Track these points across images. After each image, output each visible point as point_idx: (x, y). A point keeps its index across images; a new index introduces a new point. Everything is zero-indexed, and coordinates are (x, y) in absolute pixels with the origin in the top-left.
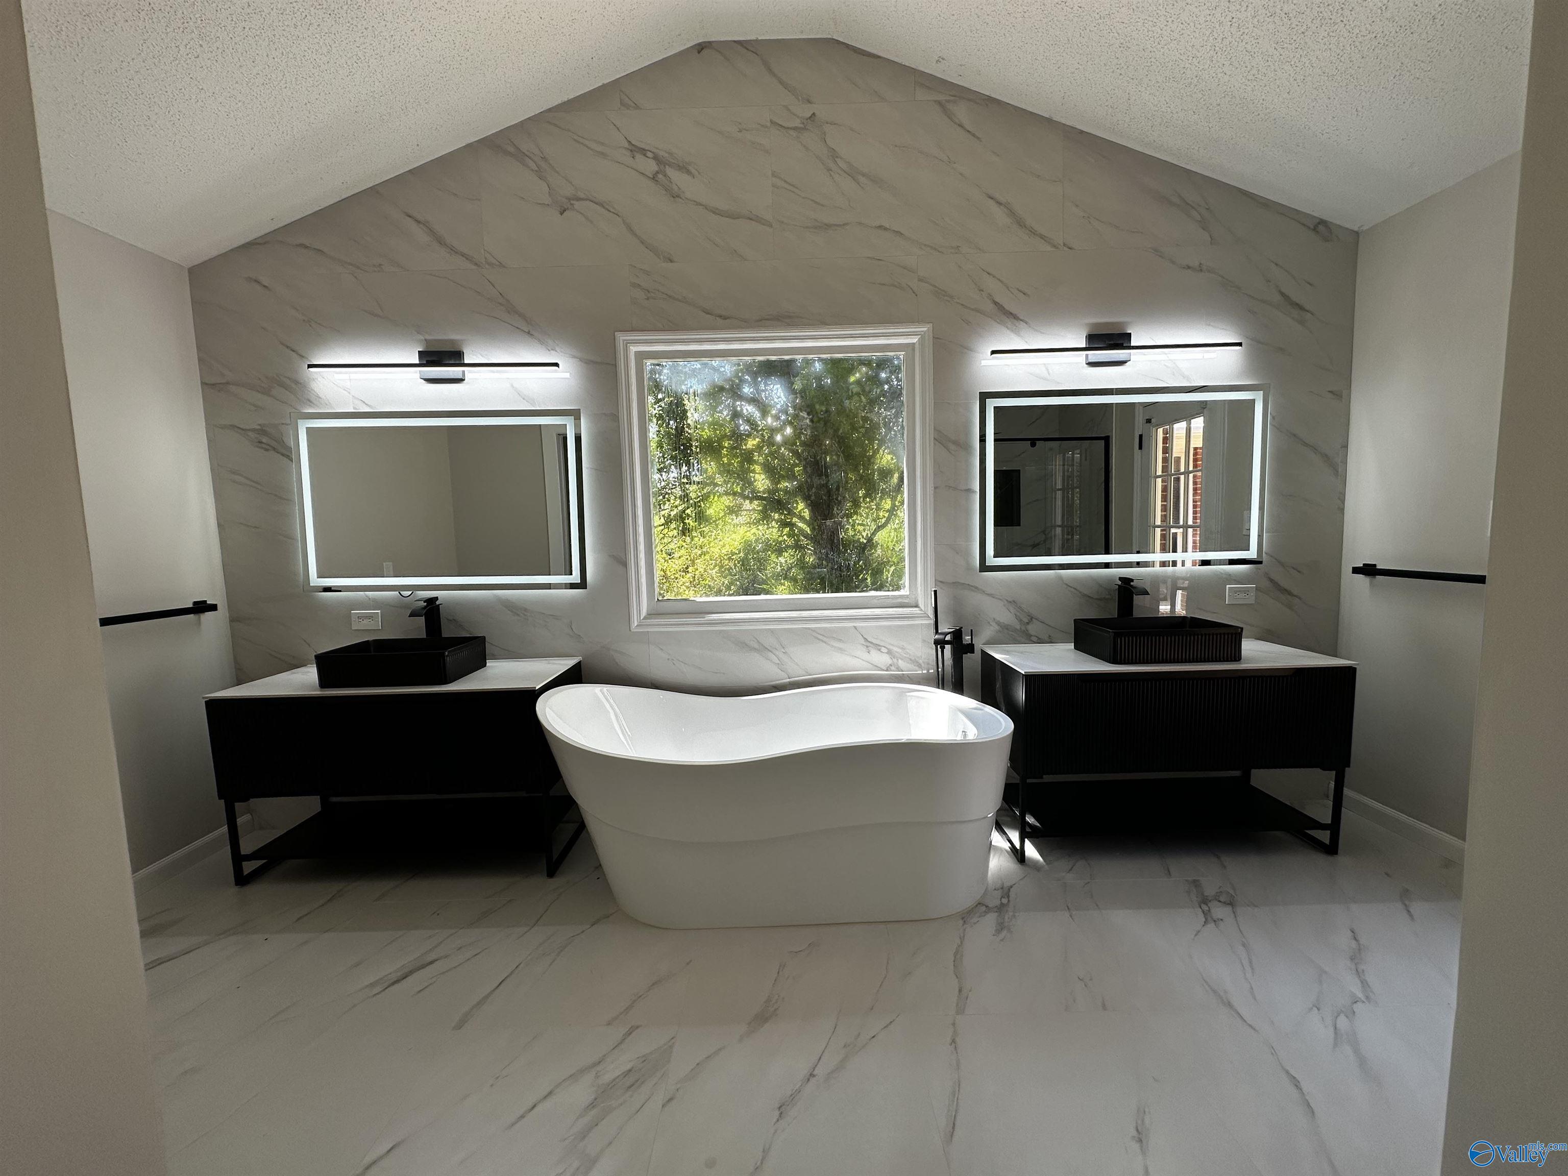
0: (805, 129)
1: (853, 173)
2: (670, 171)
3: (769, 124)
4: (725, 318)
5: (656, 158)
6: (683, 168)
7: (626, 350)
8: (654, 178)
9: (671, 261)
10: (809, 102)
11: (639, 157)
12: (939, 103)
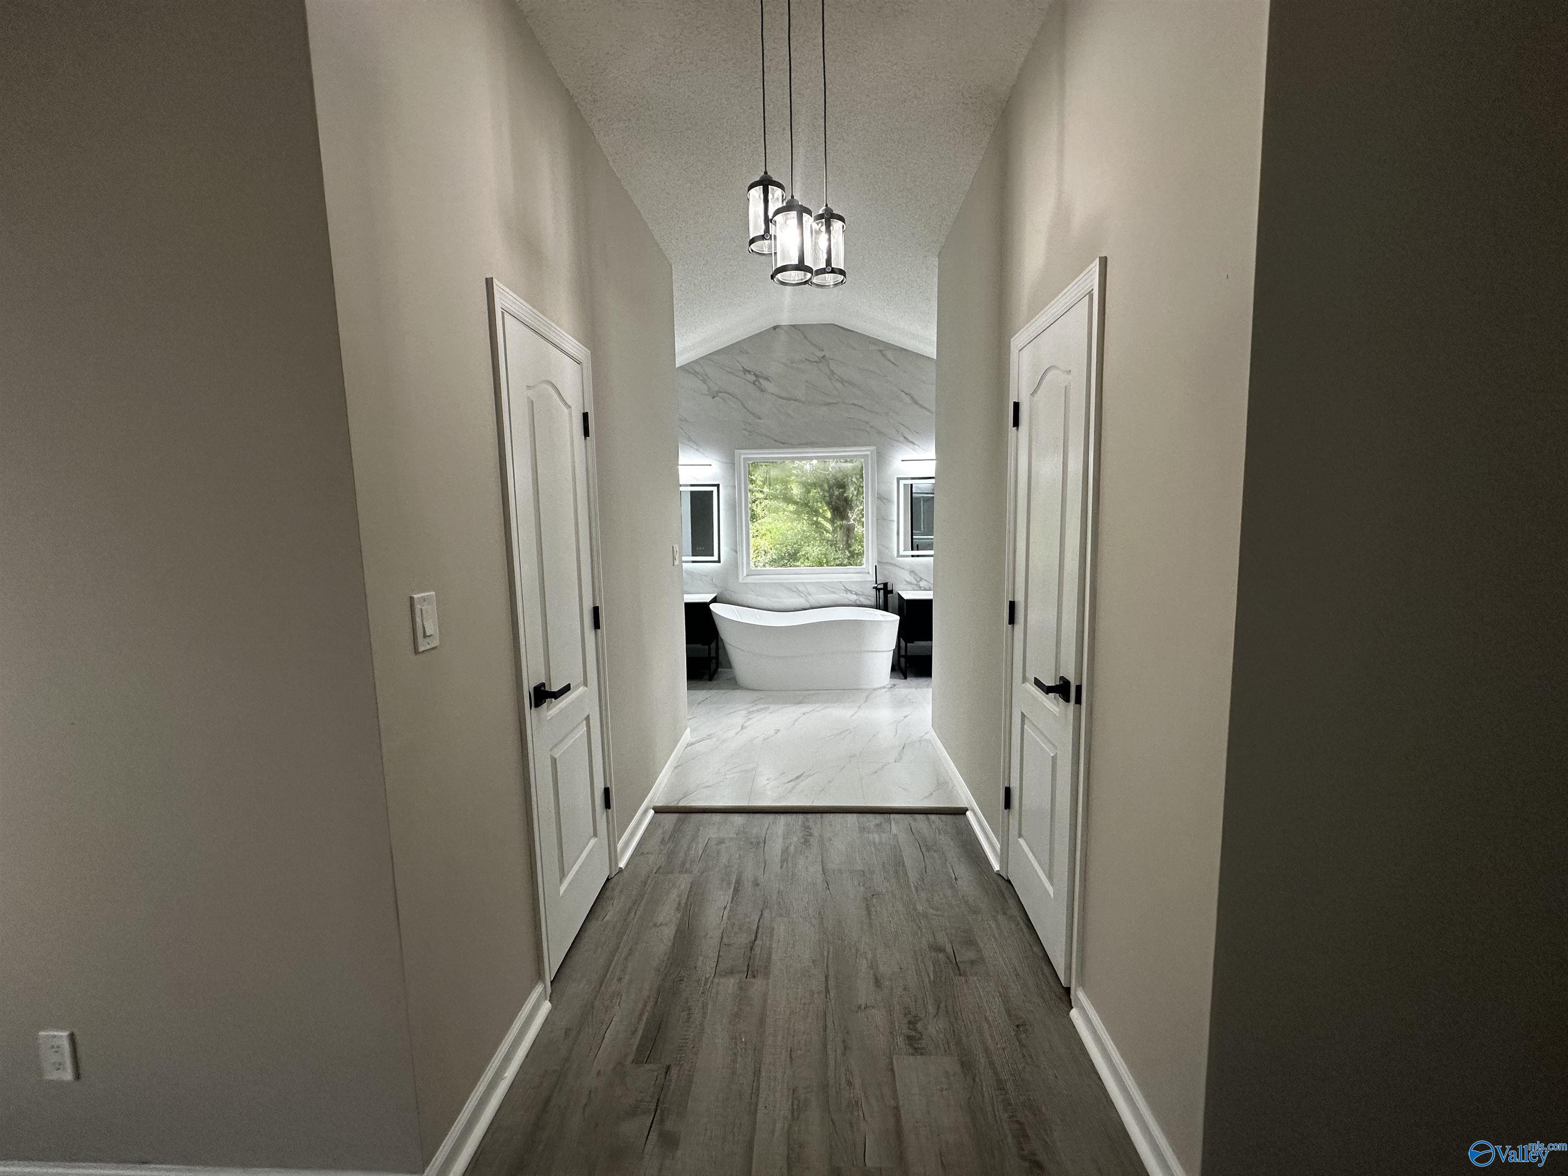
0: (820, 362)
1: (842, 381)
2: (761, 380)
3: (804, 360)
4: (783, 443)
5: (755, 374)
6: (767, 379)
7: (740, 457)
8: (754, 383)
9: (760, 418)
10: (822, 350)
11: (747, 374)
12: (881, 351)
